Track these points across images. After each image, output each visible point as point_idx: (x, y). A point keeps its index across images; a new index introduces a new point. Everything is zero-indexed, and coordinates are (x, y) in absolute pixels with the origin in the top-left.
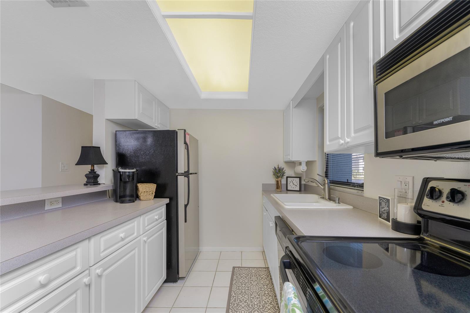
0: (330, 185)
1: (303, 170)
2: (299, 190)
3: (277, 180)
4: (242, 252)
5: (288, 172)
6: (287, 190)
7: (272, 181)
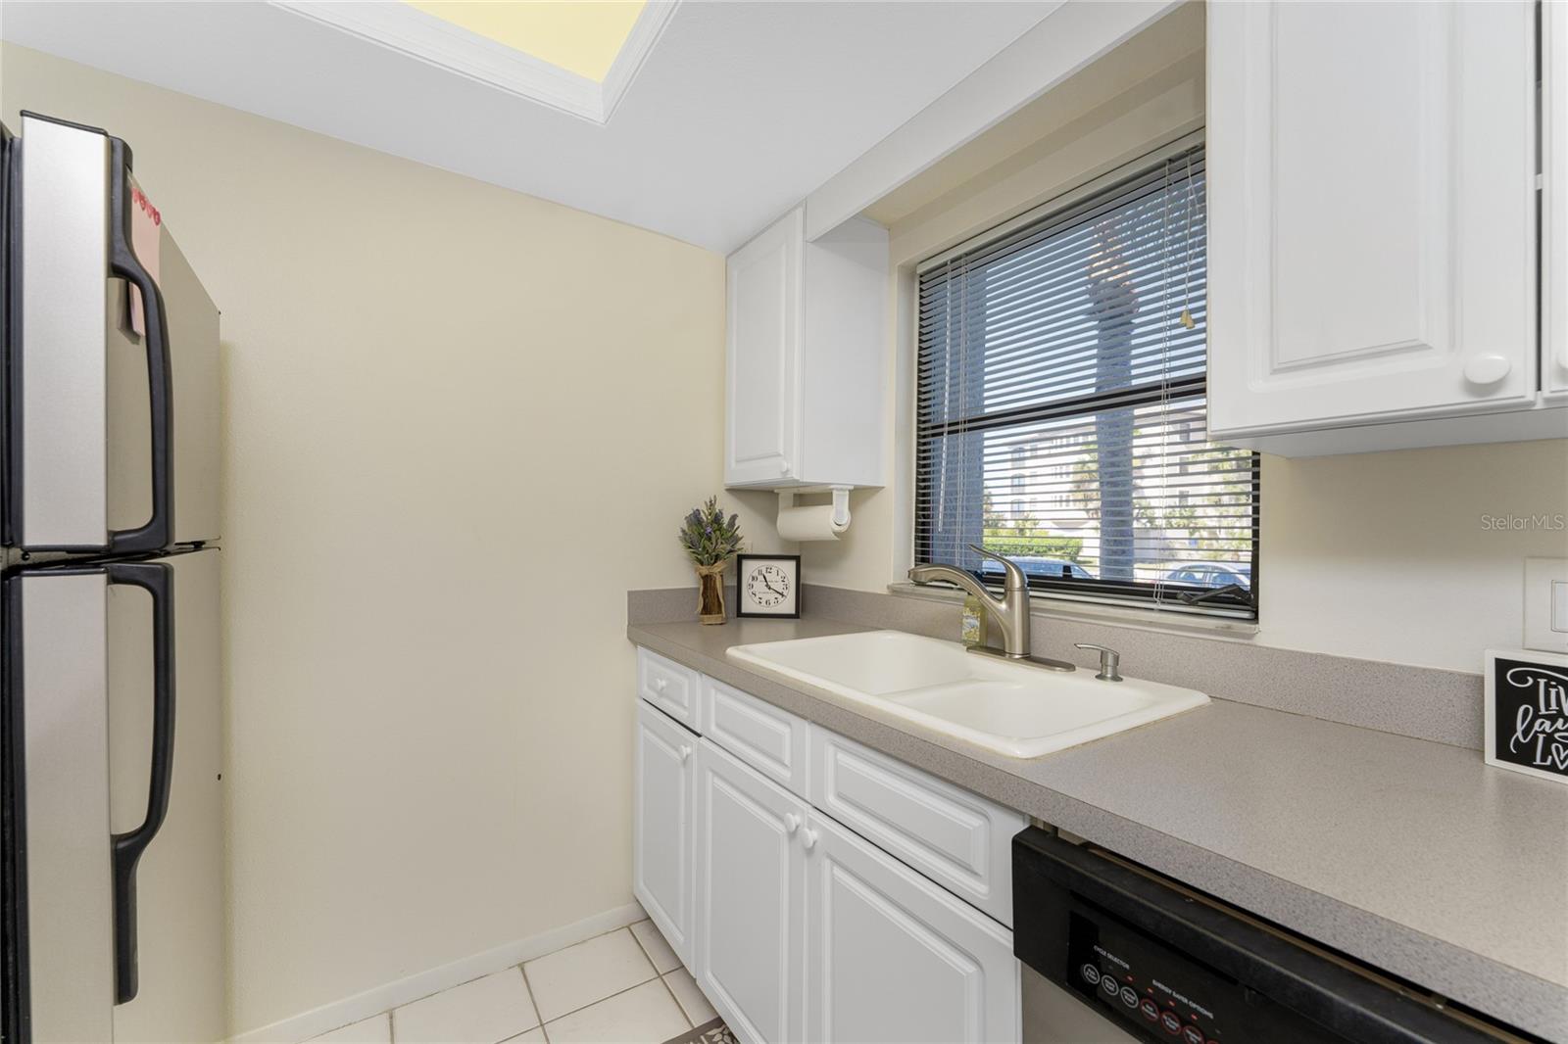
0: (1031, 596)
1: (837, 528)
2: (793, 612)
3: (705, 570)
4: (521, 966)
5: (751, 534)
6: (740, 614)
7: (680, 575)
